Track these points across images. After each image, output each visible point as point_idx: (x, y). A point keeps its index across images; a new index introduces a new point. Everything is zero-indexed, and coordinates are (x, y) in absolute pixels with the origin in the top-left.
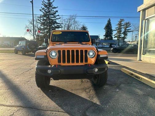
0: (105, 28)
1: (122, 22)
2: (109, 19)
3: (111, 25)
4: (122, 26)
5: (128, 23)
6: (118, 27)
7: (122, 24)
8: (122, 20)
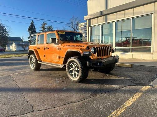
0: (28, 30)
1: (45, 26)
2: (32, 21)
3: (34, 27)
4: (46, 30)
5: (50, 27)
6: (42, 30)
7: (45, 28)
8: (45, 24)
